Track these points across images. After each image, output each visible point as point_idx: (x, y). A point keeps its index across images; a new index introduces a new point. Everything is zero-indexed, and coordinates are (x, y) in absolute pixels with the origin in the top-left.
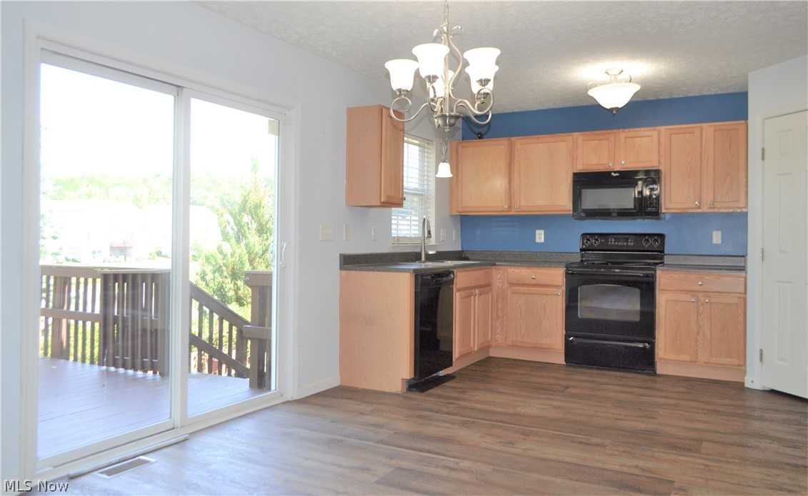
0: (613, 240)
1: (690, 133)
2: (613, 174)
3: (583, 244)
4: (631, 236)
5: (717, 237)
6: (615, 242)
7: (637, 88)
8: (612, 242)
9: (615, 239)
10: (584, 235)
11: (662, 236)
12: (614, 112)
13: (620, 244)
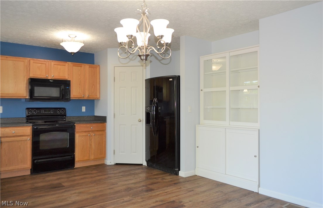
0: (43, 111)
1: (80, 67)
2: (50, 80)
3: (28, 113)
4: (52, 109)
5: (84, 109)
6: (44, 112)
7: (83, 45)
8: (43, 112)
9: (44, 110)
10: (28, 109)
11: (64, 109)
12: (73, 54)
13: (47, 112)
